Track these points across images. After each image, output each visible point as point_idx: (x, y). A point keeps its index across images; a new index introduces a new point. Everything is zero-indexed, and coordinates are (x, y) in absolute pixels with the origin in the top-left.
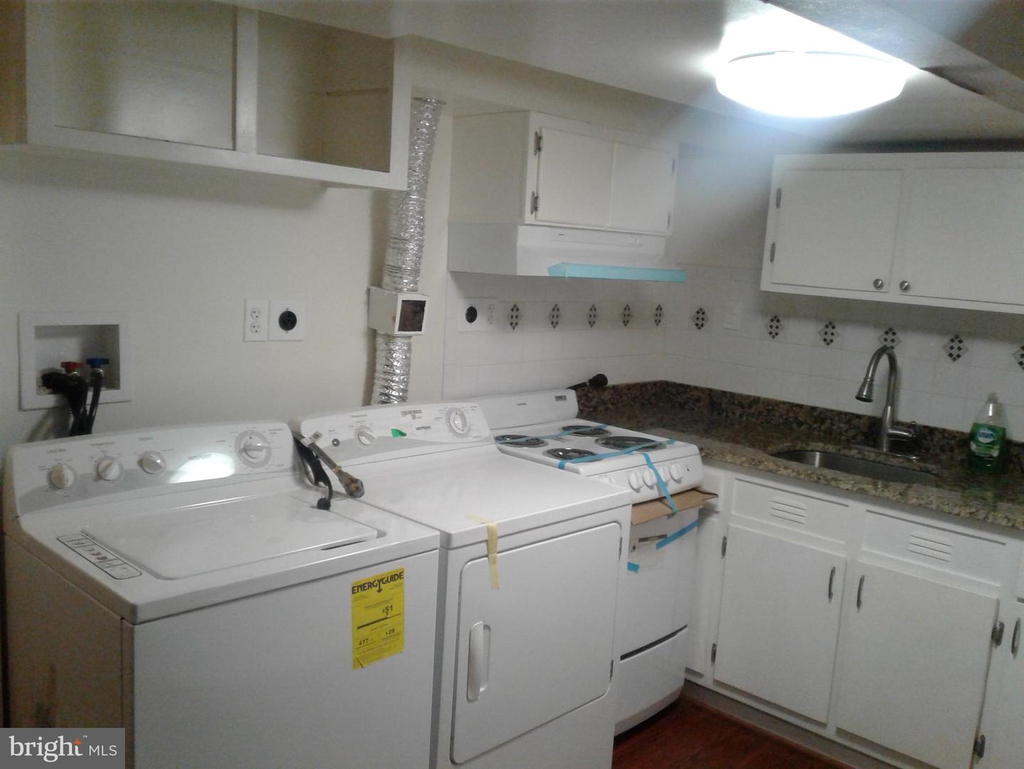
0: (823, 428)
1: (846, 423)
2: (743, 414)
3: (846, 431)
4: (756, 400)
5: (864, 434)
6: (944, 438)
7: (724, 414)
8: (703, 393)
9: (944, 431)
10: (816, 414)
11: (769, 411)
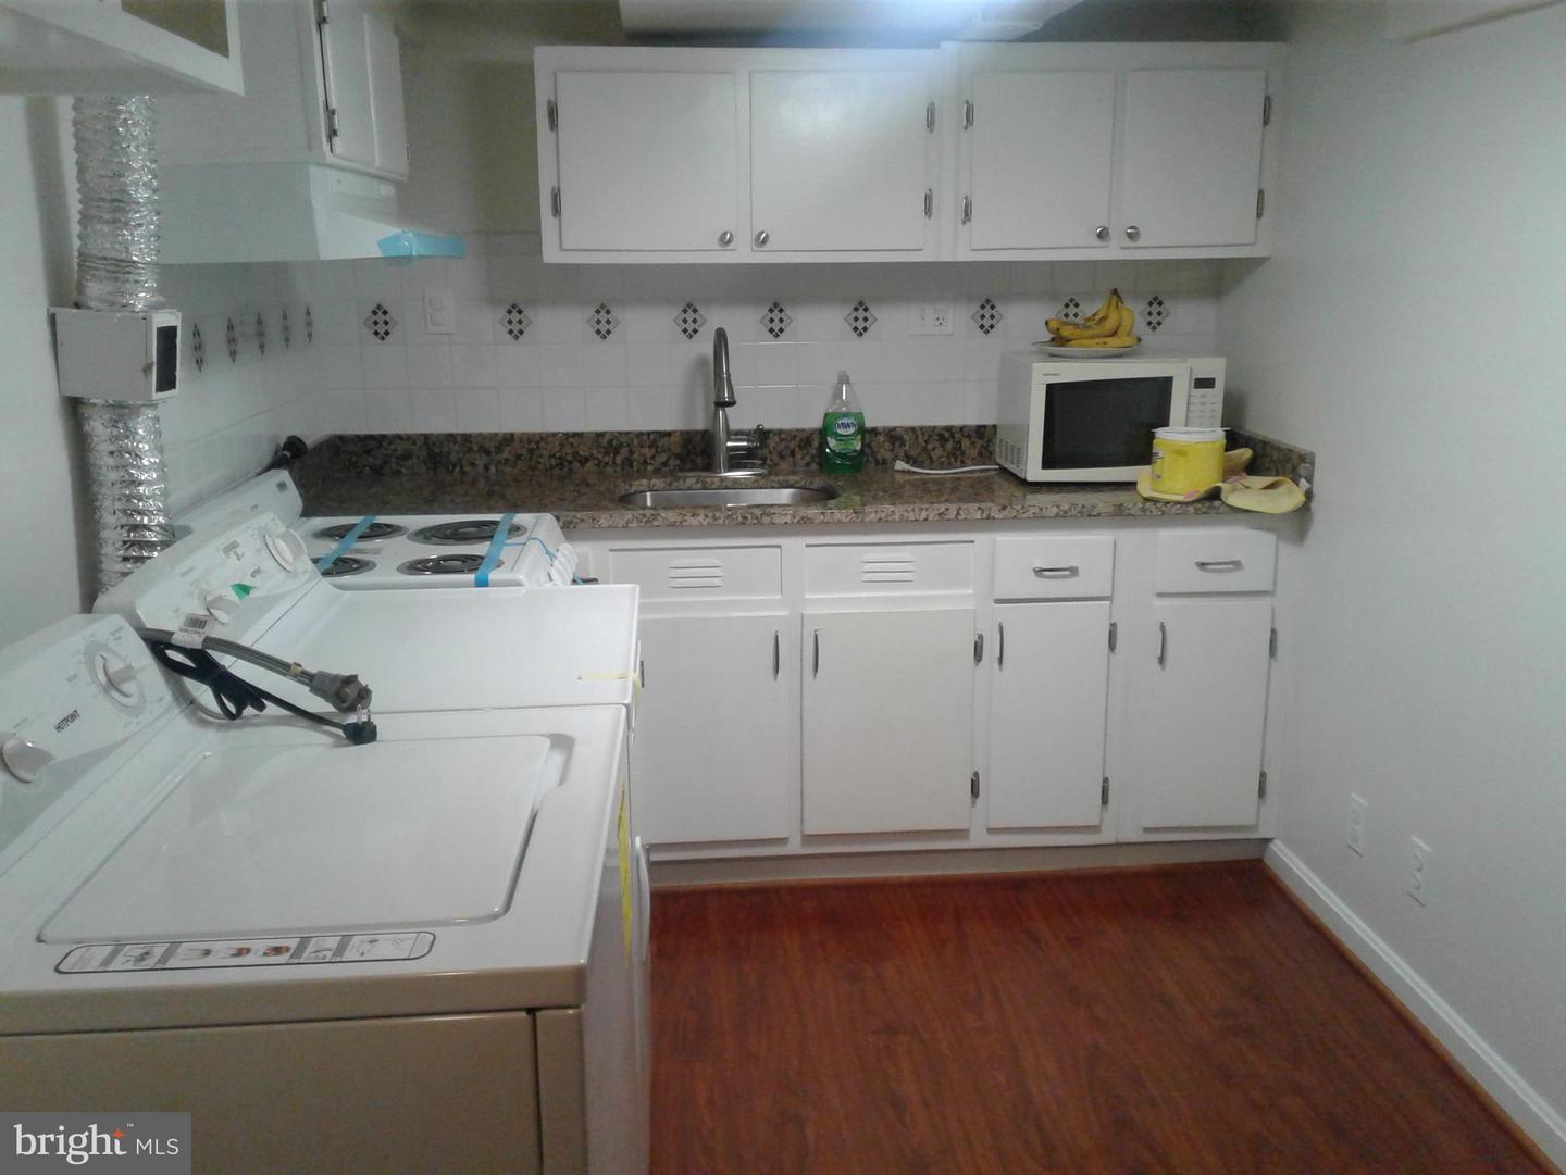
0: (618, 459)
1: (650, 447)
2: (490, 464)
3: (653, 458)
4: (509, 438)
5: (678, 456)
6: (782, 440)
7: (458, 469)
8: (414, 443)
9: (780, 432)
10: (604, 442)
11: (531, 451)
